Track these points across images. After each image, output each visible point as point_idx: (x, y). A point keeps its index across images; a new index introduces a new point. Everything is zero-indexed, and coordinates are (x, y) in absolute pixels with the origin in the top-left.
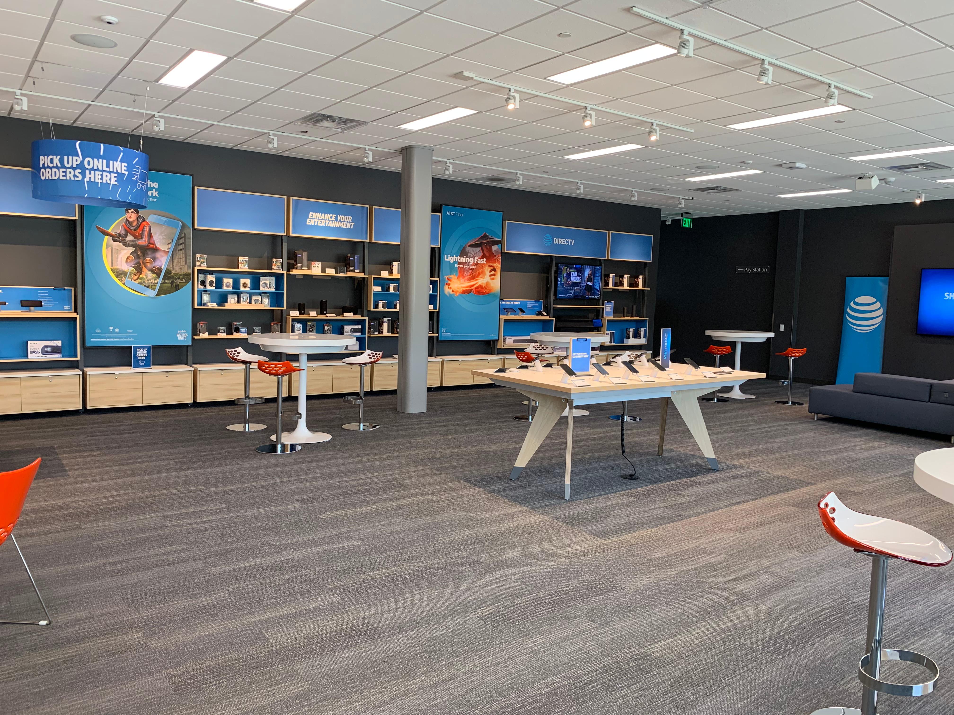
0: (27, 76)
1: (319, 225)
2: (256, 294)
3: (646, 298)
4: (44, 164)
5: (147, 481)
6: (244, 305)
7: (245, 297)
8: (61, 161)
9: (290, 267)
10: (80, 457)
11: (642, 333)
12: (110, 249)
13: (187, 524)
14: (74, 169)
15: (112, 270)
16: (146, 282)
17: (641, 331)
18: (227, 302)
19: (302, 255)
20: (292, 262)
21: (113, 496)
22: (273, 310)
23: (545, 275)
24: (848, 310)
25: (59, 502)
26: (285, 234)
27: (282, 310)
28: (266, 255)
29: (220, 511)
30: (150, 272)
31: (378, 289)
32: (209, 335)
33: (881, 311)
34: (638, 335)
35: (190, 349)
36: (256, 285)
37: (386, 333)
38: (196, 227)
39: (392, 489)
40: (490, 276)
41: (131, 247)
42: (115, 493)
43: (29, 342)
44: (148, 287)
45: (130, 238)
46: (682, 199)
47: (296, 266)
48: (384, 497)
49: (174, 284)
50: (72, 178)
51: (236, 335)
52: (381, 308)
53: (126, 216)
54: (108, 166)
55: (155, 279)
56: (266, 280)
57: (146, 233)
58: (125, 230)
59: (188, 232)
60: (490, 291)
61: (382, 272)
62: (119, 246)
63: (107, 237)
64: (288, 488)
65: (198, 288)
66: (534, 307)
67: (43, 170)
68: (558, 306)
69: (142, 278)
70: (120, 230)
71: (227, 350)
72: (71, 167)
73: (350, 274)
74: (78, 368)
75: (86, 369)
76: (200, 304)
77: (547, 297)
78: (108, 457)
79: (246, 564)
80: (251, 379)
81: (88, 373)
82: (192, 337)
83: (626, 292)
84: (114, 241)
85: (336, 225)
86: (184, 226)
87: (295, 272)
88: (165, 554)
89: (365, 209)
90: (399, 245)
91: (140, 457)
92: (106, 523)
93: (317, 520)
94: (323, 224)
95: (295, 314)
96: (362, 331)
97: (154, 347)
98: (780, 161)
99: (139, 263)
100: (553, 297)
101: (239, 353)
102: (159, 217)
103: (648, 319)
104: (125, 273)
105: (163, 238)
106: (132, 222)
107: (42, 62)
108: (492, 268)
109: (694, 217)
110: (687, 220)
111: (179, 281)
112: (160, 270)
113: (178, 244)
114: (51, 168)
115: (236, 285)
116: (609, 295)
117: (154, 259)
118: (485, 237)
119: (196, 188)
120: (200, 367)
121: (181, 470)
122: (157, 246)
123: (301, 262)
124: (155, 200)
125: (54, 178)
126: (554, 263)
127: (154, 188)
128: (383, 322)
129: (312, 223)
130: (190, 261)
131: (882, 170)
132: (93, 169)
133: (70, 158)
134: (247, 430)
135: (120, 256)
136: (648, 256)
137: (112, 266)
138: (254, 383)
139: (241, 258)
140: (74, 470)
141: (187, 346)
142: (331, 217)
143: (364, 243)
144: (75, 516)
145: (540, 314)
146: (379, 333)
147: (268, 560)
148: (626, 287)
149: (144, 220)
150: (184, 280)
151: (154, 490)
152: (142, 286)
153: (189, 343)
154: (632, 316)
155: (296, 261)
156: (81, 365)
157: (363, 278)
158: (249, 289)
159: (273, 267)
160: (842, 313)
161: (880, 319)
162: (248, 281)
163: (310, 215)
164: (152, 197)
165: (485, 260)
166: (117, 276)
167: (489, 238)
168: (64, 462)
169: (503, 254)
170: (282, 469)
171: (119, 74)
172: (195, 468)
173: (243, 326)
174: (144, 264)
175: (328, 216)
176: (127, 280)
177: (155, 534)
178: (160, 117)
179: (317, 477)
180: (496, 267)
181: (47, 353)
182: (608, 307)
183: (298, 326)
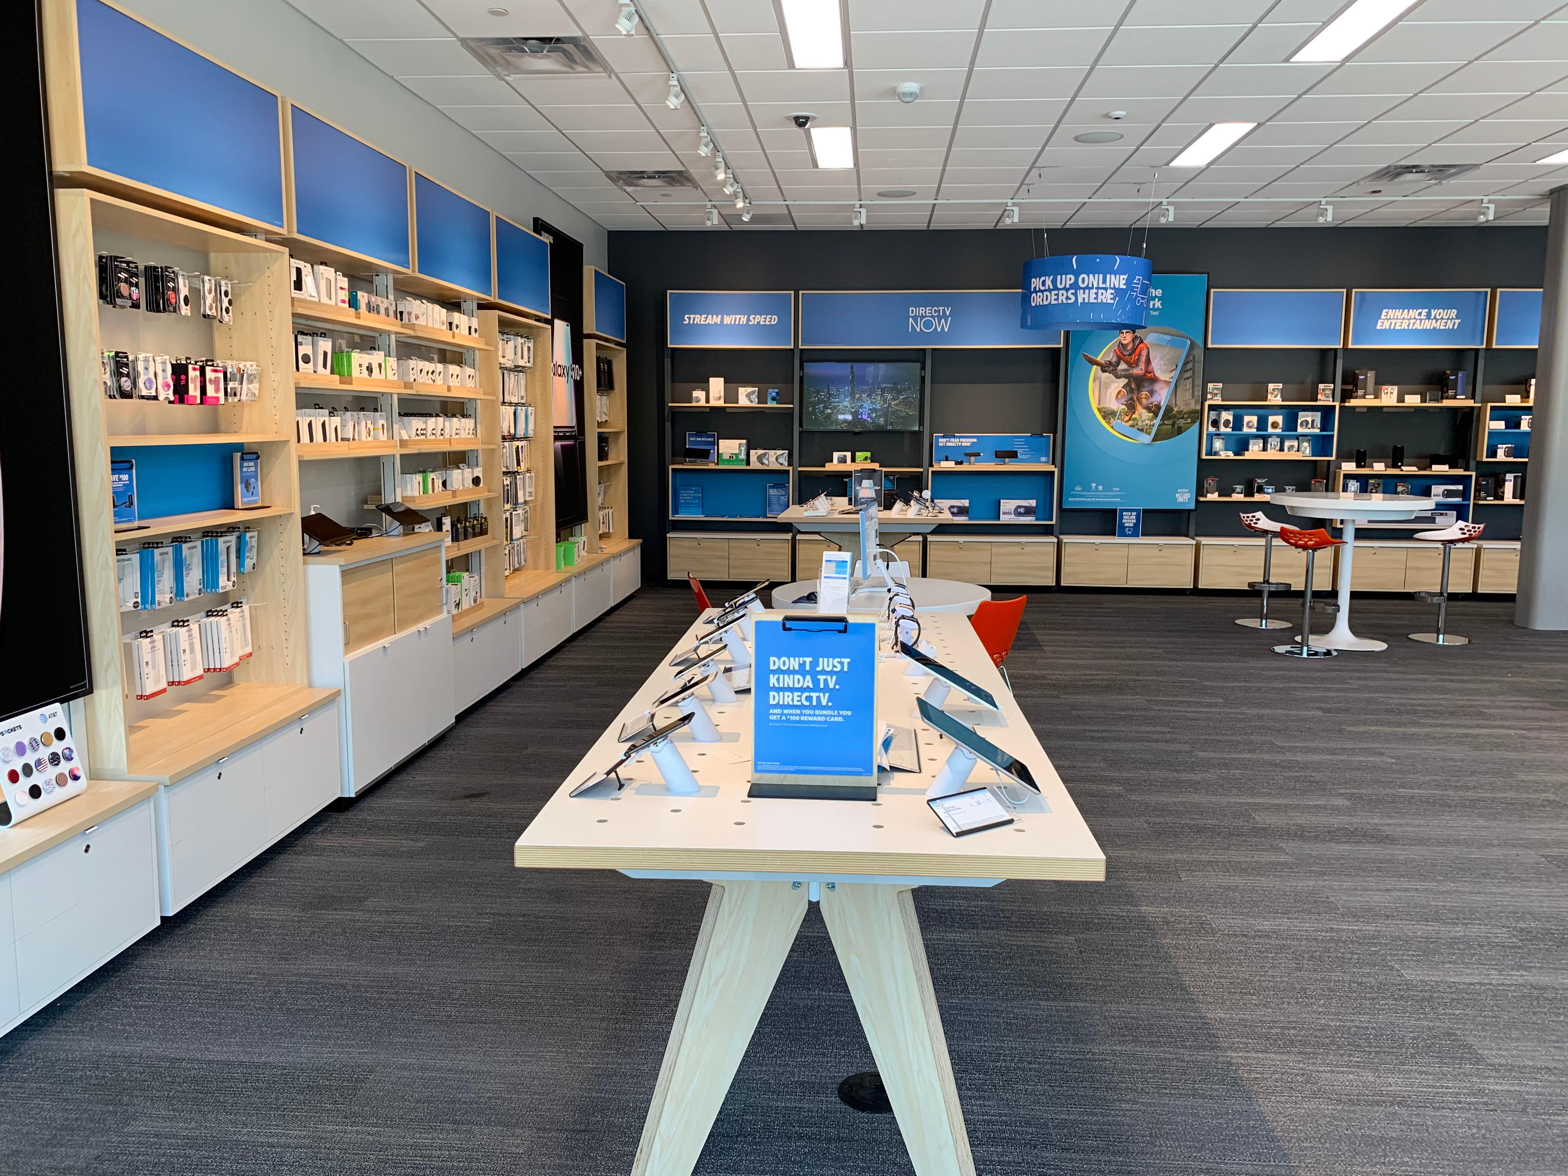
0: (1022, 184)
1: (1397, 328)
2: (1290, 438)
4: (1035, 288)
5: (1130, 666)
6: (1272, 454)
7: (1274, 442)
8: (1054, 282)
9: (1346, 396)
10: (1055, 635)
12: (1097, 382)
13: (1175, 711)
14: (1067, 290)
15: (1098, 409)
16: (1140, 423)
18: (1248, 450)
19: (1366, 377)
20: (1350, 387)
21: (1093, 675)
22: (1316, 461)
25: (1037, 672)
26: (1341, 347)
27: (1329, 461)
28: (1309, 379)
29: (1216, 705)
30: (1145, 411)
31: (1500, 425)
32: (1220, 496)
35: (1192, 514)
36: (1291, 423)
37: (1508, 498)
38: (1210, 346)
39: (1465, 715)
41: (1123, 379)
42: (1094, 673)
43: (1002, 501)
44: (1142, 430)
45: (1123, 366)
47: (1354, 395)
48: (1449, 722)
49: (1176, 426)
50: (1065, 301)
51: (1258, 497)
52: (1501, 456)
53: (1120, 338)
54: (1104, 282)
55: (1152, 420)
56: (1308, 416)
57: (1143, 358)
58: (1118, 356)
59: (1199, 353)
61: (1507, 396)
62: (1108, 378)
63: (1095, 367)
64: (1307, 694)
65: (1207, 429)
67: (1034, 295)
69: (1135, 419)
70: (1112, 357)
71: (1242, 515)
72: (1065, 289)
73: (1446, 403)
74: (1052, 535)
75: (1061, 537)
76: (1209, 453)
78: (1086, 638)
79: (1240, 756)
80: (1273, 561)
81: (1064, 541)
82: (1197, 499)
84: (1104, 371)
85: (1428, 325)
86: (1193, 345)
87: (1353, 402)
88: (1148, 732)
89: (1482, 296)
90: (1536, 350)
91: (1122, 642)
92: (1086, 697)
93: (1341, 731)
94: (1405, 326)
95: (1349, 467)
96: (1465, 494)
97: (1145, 511)
99: (1131, 399)
101: (1258, 519)
102: (1161, 335)
104: (1113, 414)
105: (1165, 364)
106: (1127, 345)
107: (1040, 168)
111: (1183, 421)
112: (1158, 407)
113: (1183, 371)
114: (1042, 292)
115: (1262, 424)
117: (1152, 393)
119: (1212, 290)
120: (1204, 540)
121: (1171, 660)
122: (1157, 375)
123: (1364, 388)
124: (1157, 313)
125: (1045, 303)
127: (1156, 296)
128: (1504, 481)
129: (1386, 325)
130: (1198, 393)
132: (1087, 287)
133: (1064, 276)
134: (1264, 627)
135: (1109, 391)
137: (1099, 404)
138: (1278, 566)
139: (1271, 386)
140: (1049, 646)
141: (1189, 511)
142: (1420, 314)
143: (1477, 350)
144: (1054, 686)
146: (1496, 498)
147: (1267, 757)
149: (1142, 342)
150: (1189, 420)
151: (1138, 675)
152: (1135, 430)
153: (1192, 506)
155: (1356, 385)
156: (1056, 530)
157: (1472, 408)
158: (1280, 431)
159: (1319, 397)
162: (1279, 419)
163: (1384, 313)
164: (1154, 309)
166: (1104, 417)
168: (1038, 637)
170: (1304, 674)
171: (1122, 165)
172: (1189, 660)
173: (1268, 483)
174: (1139, 400)
175: (1414, 313)
176: (1116, 422)
177: (1138, 714)
178: (1169, 204)
179: (1352, 689)
181: (1020, 514)
183: (1353, 485)
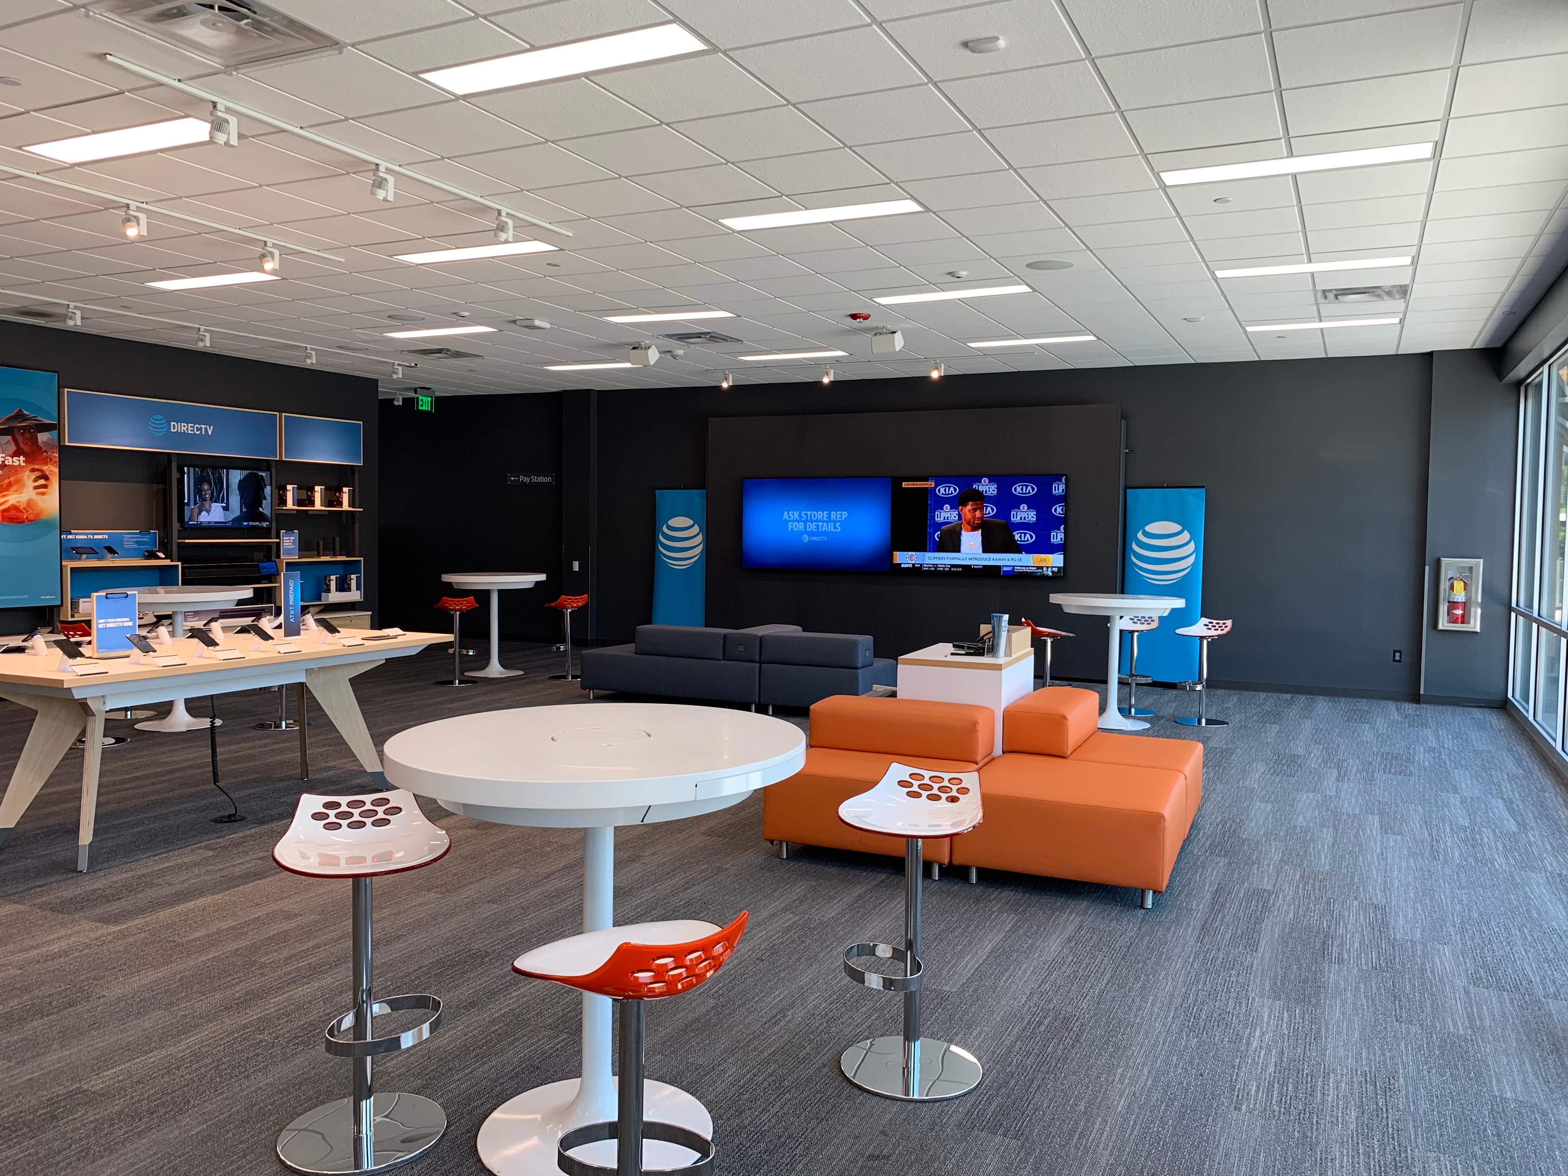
3: (357, 525)
11: (353, 584)
17: (350, 579)
23: (161, 486)
24: (661, 538)
33: (700, 538)
34: (346, 586)
40: (36, 488)
46: (399, 365)
60: (38, 515)
66: (137, 543)
68: (187, 541)
77: (165, 525)
83: (319, 515)
98: (510, 316)
100: (176, 526)
103: (362, 559)
108: (38, 474)
109: (438, 394)
110: (424, 399)
116: (288, 521)
118: (20, 416)
126: (174, 466)
131: (657, 338)
136: (355, 455)
145: (152, 555)
148: (318, 506)
154: (334, 555)
160: (653, 542)
161: (700, 548)
165: (22, 458)
167: (29, 419)
169: (63, 449)
180: (47, 473)
182: (289, 542)
